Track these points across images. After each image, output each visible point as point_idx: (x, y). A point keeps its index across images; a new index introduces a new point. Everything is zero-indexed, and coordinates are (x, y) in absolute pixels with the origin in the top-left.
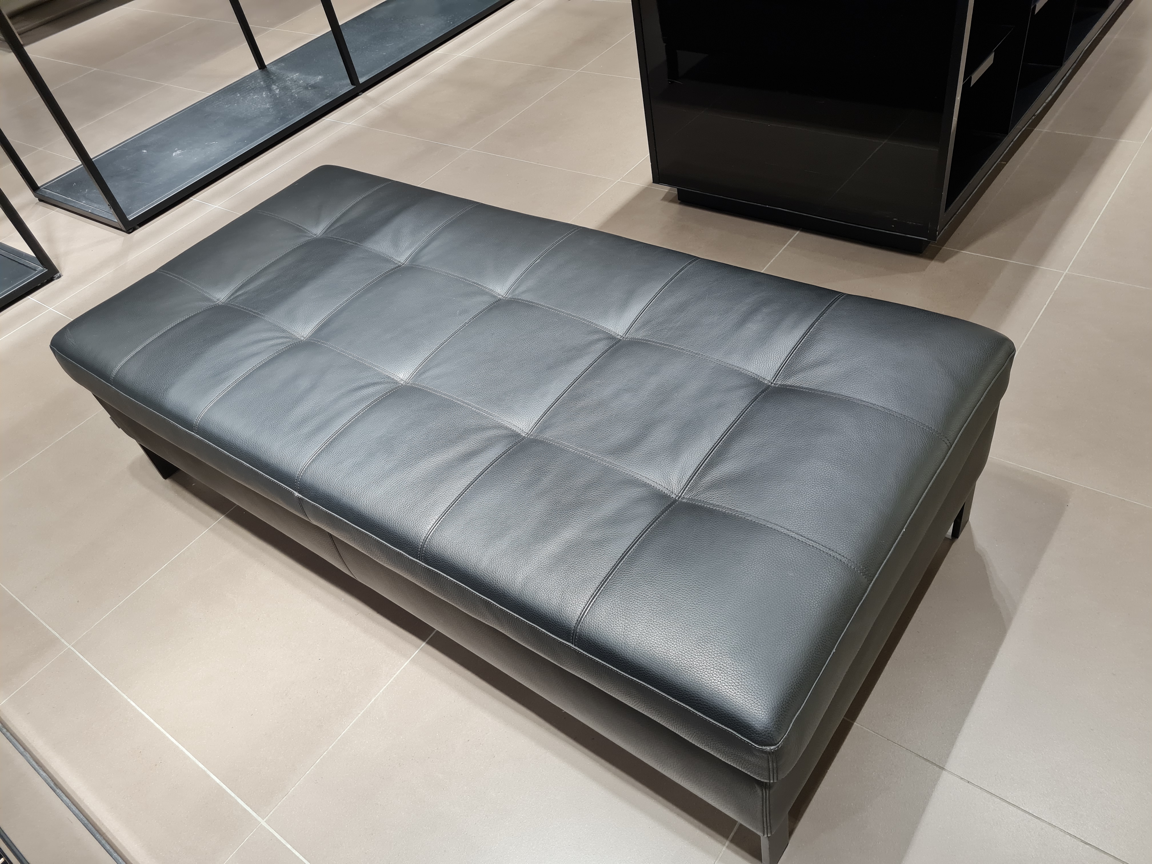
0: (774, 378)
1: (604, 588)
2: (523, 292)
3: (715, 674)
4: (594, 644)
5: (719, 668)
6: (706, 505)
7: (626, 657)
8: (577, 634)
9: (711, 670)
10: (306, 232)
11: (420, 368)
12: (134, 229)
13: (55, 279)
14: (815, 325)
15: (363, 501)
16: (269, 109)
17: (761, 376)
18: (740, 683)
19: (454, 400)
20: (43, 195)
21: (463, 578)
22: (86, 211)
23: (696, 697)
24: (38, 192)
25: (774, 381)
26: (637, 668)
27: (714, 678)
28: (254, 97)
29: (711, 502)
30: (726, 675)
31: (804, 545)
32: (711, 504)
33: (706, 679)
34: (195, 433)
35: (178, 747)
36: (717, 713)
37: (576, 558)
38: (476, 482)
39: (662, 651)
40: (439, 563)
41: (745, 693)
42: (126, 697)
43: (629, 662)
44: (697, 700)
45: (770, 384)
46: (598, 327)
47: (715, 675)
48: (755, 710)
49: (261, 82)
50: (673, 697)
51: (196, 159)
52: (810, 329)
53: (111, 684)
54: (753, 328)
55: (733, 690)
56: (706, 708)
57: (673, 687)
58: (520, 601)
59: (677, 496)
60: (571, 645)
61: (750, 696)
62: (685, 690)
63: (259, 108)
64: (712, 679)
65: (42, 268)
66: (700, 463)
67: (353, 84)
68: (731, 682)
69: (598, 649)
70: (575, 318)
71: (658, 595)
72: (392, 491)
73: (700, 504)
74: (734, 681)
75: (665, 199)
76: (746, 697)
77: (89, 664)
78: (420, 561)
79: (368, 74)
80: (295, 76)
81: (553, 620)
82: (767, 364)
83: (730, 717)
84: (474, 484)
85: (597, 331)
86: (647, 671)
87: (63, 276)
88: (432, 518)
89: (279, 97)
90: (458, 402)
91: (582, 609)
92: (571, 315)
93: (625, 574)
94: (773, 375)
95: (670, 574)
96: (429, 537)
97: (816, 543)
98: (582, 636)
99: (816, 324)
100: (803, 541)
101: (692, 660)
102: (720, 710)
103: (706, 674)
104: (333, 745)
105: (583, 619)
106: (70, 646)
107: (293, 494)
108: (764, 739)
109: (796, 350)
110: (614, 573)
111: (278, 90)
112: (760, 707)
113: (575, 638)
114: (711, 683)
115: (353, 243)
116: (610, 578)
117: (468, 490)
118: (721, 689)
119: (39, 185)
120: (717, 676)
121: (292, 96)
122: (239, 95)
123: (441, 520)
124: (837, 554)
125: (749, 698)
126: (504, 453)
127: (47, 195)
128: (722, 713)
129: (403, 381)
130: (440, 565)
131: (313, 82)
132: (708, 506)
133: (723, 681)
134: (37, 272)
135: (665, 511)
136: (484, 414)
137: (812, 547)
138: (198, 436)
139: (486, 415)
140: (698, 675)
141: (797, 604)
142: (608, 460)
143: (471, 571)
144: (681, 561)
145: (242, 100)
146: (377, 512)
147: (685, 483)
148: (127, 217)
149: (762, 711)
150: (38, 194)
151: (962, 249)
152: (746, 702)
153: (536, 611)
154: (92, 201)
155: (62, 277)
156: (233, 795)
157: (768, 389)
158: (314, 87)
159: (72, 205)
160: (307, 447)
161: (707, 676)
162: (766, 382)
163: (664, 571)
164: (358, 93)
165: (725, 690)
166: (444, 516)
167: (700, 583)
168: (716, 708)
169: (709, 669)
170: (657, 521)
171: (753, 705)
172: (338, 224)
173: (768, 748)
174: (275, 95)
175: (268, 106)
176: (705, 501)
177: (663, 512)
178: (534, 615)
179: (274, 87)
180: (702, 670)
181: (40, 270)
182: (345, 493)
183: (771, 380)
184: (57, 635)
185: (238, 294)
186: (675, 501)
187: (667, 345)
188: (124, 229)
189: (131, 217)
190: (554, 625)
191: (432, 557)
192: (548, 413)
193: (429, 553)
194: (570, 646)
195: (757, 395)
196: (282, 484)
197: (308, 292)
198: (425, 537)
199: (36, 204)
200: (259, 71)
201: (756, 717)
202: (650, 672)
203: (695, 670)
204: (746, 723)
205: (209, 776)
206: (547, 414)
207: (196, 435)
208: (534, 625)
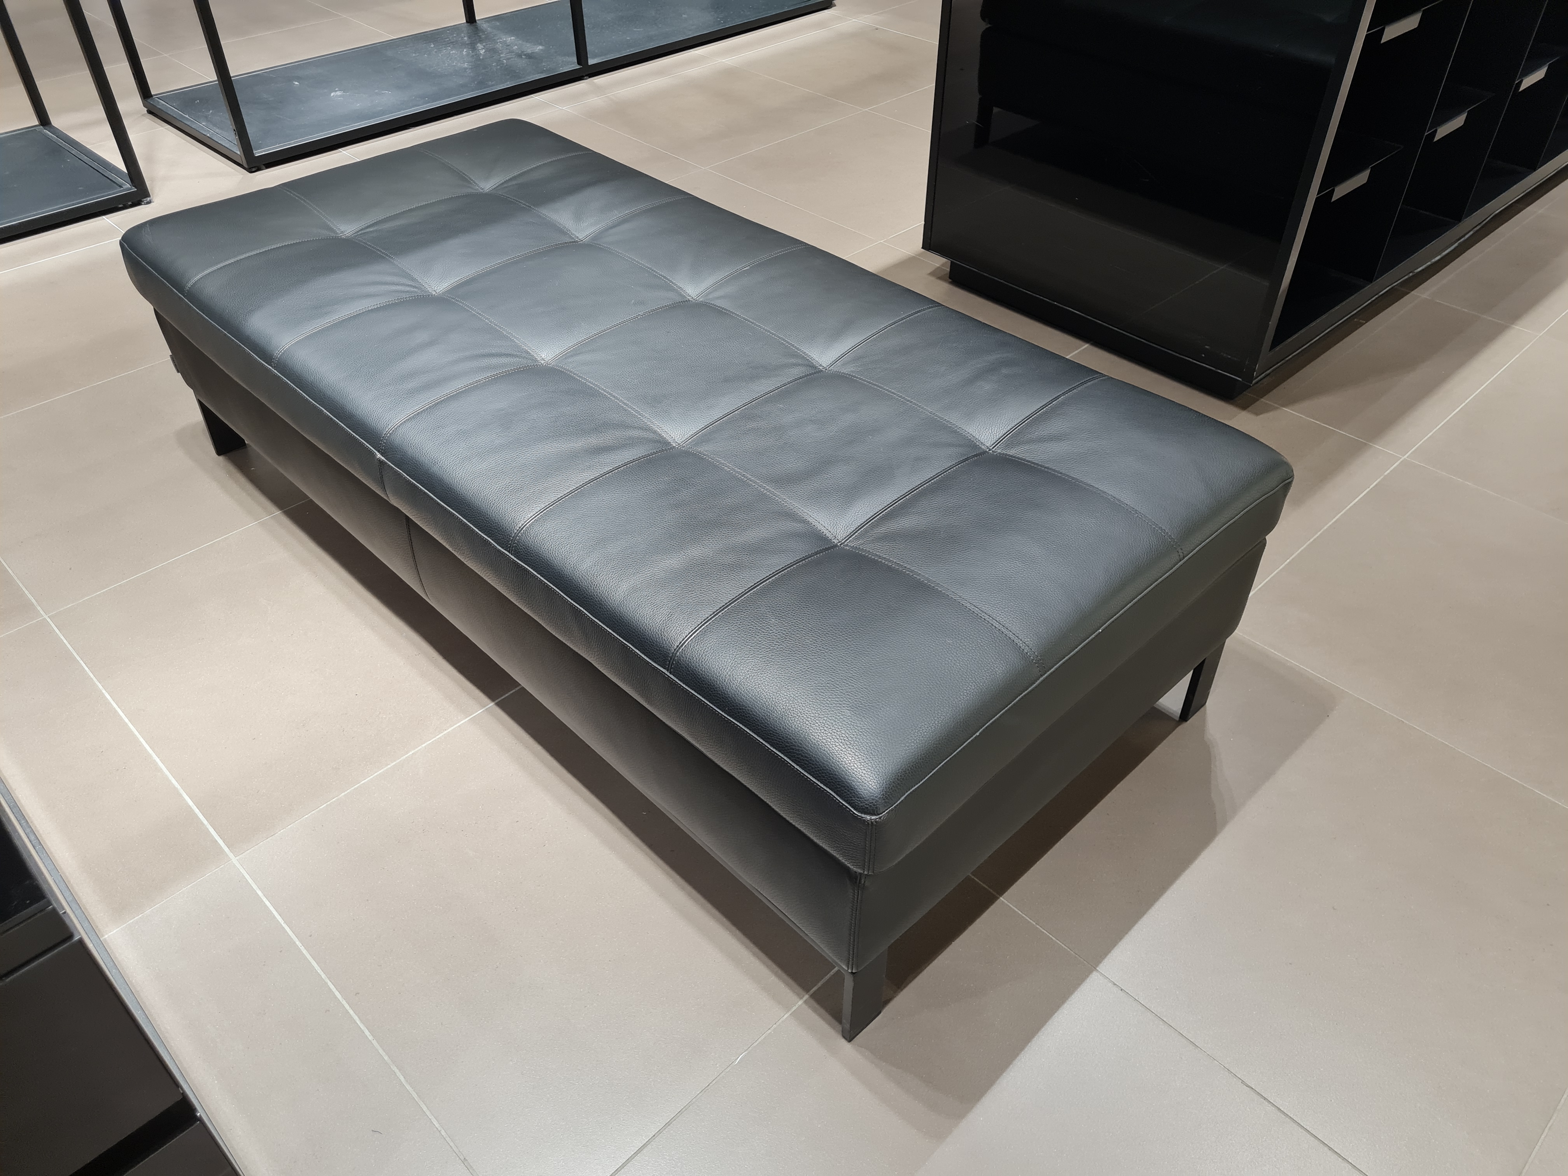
0: (994, 445)
1: (722, 614)
2: (718, 298)
3: (827, 724)
4: (693, 672)
5: (833, 718)
6: (870, 556)
7: (727, 692)
8: (676, 658)
9: (824, 720)
10: (471, 183)
11: (569, 350)
12: (259, 169)
13: (143, 203)
14: (1060, 399)
15: (458, 473)
16: (466, 69)
17: (980, 439)
18: (855, 739)
19: (600, 390)
20: (155, 105)
21: (556, 579)
22: (204, 134)
23: (798, 746)
24: (149, 100)
25: (993, 448)
26: (737, 706)
27: (825, 729)
28: (451, 52)
29: (878, 553)
30: (839, 727)
31: (975, 616)
32: (877, 555)
33: (815, 728)
34: (272, 367)
35: (151, 756)
36: (818, 767)
37: (698, 578)
38: (601, 478)
39: (772, 690)
40: (532, 557)
41: (857, 750)
42: (101, 687)
43: (729, 697)
44: (798, 750)
45: (988, 450)
46: (799, 352)
47: (827, 726)
48: (864, 770)
49: (465, 37)
50: (771, 745)
51: (359, 105)
52: (1053, 402)
53: (86, 669)
54: (986, 386)
55: (844, 745)
56: (806, 760)
57: (773, 732)
58: (618, 613)
59: (839, 542)
60: (666, 672)
61: (862, 754)
62: (787, 737)
63: (454, 66)
64: (822, 728)
65: (130, 187)
66: (878, 512)
67: (579, 63)
68: (843, 735)
69: (696, 679)
70: (773, 336)
71: (784, 632)
72: (496, 469)
73: (864, 553)
74: (847, 735)
75: (932, 274)
76: (856, 754)
77: (65, 641)
78: (509, 552)
79: (600, 56)
80: (510, 39)
81: (652, 639)
82: (991, 428)
83: (832, 774)
84: (598, 480)
85: (795, 355)
86: (748, 710)
87: (153, 202)
88: (537, 506)
89: (483, 59)
90: (605, 393)
91: (690, 631)
92: (769, 331)
93: (751, 604)
94: (994, 441)
95: (805, 613)
96: (527, 525)
97: (989, 617)
98: (681, 661)
99: (1062, 397)
100: (975, 611)
101: (804, 705)
102: (822, 765)
103: (817, 723)
104: (346, 792)
105: (687, 642)
106: (46, 617)
107: (373, 455)
108: (866, 804)
109: (1029, 420)
110: (739, 600)
111: (484, 51)
112: (869, 767)
113: (672, 662)
114: (820, 733)
115: (526, 206)
116: (733, 605)
117: (589, 485)
118: (829, 741)
119: (152, 94)
120: (829, 727)
121: (499, 61)
122: (432, 46)
123: (547, 509)
124: (1011, 633)
125: (860, 756)
126: (643, 457)
127: (159, 105)
128: (824, 768)
129: (544, 360)
130: (532, 560)
131: (529, 51)
132: (873, 557)
133: (834, 733)
134: (122, 189)
135: (820, 553)
136: (632, 411)
137: (983, 620)
138: (275, 371)
139: (634, 413)
140: (807, 723)
141: (947, 673)
142: (768, 487)
143: (568, 571)
144: (822, 603)
145: (436, 52)
146: (471, 487)
147: (853, 530)
148: (254, 152)
149: (872, 773)
150: (150, 103)
151: (1285, 405)
152: (855, 759)
153: (633, 626)
154: (215, 125)
155: (152, 204)
156: (205, 822)
157: (983, 454)
158: (530, 56)
159: (188, 123)
160: (405, 403)
161: (817, 725)
162: (983, 447)
163: (799, 609)
164: (583, 76)
165: (834, 743)
166: (552, 507)
167: (838, 628)
168: (818, 762)
169: (821, 718)
170: (807, 560)
171: (863, 764)
172: (514, 183)
173: (868, 817)
174: (478, 55)
175: (466, 65)
176: (871, 551)
177: (817, 553)
178: (630, 630)
179: (480, 46)
180: (813, 718)
181: (127, 187)
182: (438, 461)
183: (991, 446)
184: (34, 601)
185: (368, 230)
186: (836, 546)
187: (876, 385)
188: (245, 165)
189: (258, 153)
190: (651, 644)
191: (524, 549)
192: (711, 427)
193: (522, 543)
194: (664, 673)
195: (968, 457)
196: (364, 442)
197: (455, 244)
198: (522, 525)
199: (143, 115)
200: (466, 24)
201: (862, 778)
202: (751, 711)
203: (805, 717)
204: (849, 783)
205: (181, 795)
206: (708, 428)
207: (273, 370)
208: (627, 643)
